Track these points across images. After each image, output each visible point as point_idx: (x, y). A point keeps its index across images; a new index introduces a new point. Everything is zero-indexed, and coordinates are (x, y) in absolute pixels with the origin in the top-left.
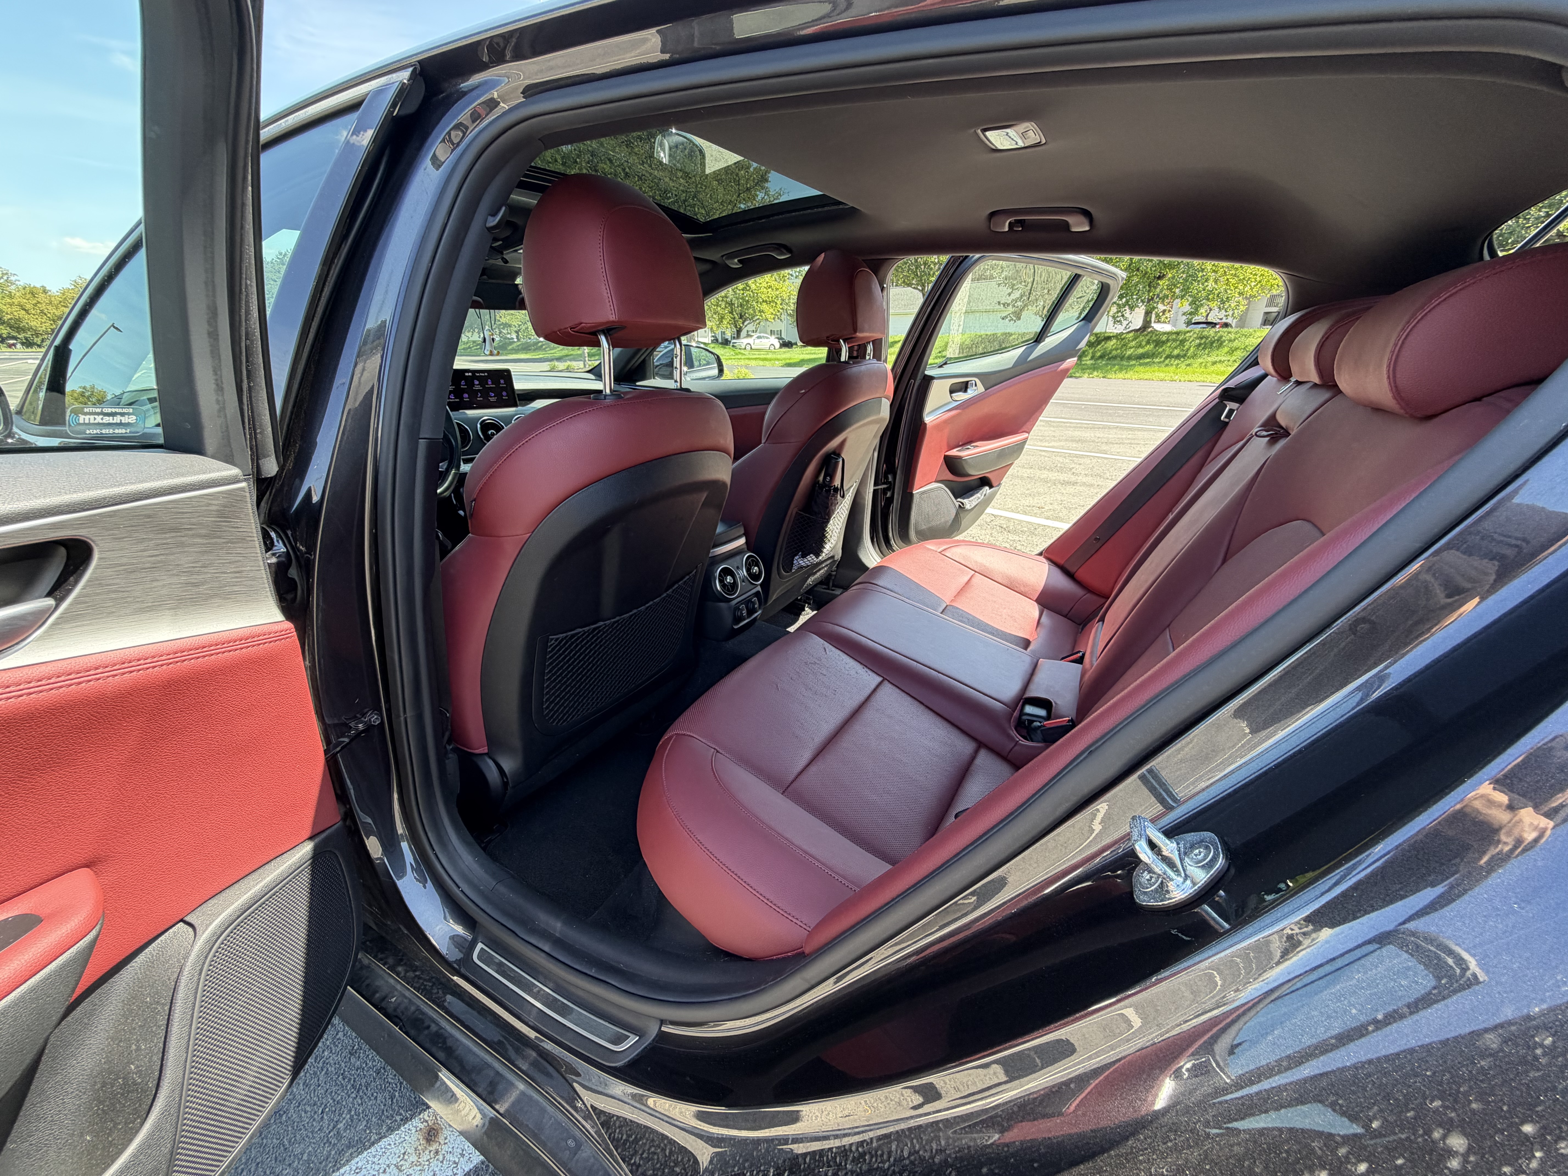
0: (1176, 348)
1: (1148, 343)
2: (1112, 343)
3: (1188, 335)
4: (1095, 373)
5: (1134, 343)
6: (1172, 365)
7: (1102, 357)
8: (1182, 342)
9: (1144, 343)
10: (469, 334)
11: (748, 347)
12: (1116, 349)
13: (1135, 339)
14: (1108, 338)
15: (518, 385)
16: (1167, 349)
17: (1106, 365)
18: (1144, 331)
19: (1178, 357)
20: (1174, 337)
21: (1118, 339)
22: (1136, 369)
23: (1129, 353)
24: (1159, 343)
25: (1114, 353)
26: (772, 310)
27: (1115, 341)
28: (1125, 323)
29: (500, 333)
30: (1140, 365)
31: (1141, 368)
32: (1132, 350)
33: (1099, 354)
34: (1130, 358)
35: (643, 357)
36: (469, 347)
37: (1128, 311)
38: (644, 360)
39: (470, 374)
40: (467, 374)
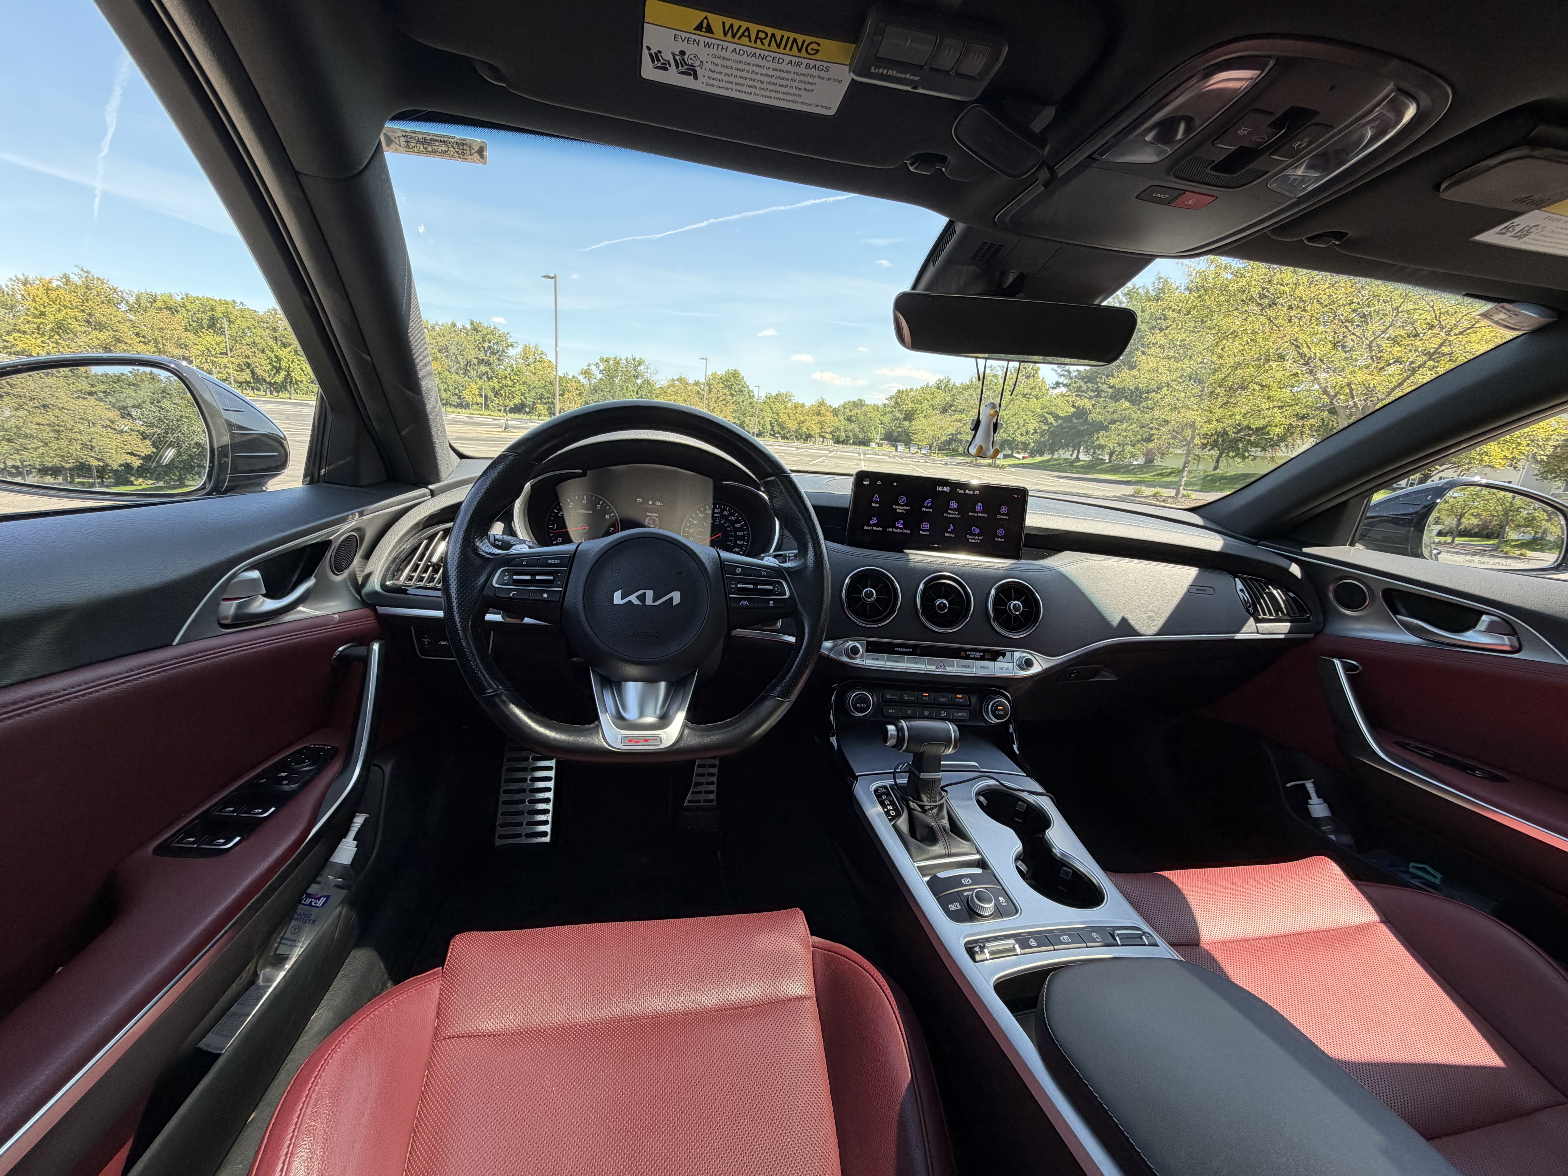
15: (1034, 519)
29: (1094, 453)
35: (1344, 498)
38: (1345, 503)
39: (947, 489)
40: (940, 489)
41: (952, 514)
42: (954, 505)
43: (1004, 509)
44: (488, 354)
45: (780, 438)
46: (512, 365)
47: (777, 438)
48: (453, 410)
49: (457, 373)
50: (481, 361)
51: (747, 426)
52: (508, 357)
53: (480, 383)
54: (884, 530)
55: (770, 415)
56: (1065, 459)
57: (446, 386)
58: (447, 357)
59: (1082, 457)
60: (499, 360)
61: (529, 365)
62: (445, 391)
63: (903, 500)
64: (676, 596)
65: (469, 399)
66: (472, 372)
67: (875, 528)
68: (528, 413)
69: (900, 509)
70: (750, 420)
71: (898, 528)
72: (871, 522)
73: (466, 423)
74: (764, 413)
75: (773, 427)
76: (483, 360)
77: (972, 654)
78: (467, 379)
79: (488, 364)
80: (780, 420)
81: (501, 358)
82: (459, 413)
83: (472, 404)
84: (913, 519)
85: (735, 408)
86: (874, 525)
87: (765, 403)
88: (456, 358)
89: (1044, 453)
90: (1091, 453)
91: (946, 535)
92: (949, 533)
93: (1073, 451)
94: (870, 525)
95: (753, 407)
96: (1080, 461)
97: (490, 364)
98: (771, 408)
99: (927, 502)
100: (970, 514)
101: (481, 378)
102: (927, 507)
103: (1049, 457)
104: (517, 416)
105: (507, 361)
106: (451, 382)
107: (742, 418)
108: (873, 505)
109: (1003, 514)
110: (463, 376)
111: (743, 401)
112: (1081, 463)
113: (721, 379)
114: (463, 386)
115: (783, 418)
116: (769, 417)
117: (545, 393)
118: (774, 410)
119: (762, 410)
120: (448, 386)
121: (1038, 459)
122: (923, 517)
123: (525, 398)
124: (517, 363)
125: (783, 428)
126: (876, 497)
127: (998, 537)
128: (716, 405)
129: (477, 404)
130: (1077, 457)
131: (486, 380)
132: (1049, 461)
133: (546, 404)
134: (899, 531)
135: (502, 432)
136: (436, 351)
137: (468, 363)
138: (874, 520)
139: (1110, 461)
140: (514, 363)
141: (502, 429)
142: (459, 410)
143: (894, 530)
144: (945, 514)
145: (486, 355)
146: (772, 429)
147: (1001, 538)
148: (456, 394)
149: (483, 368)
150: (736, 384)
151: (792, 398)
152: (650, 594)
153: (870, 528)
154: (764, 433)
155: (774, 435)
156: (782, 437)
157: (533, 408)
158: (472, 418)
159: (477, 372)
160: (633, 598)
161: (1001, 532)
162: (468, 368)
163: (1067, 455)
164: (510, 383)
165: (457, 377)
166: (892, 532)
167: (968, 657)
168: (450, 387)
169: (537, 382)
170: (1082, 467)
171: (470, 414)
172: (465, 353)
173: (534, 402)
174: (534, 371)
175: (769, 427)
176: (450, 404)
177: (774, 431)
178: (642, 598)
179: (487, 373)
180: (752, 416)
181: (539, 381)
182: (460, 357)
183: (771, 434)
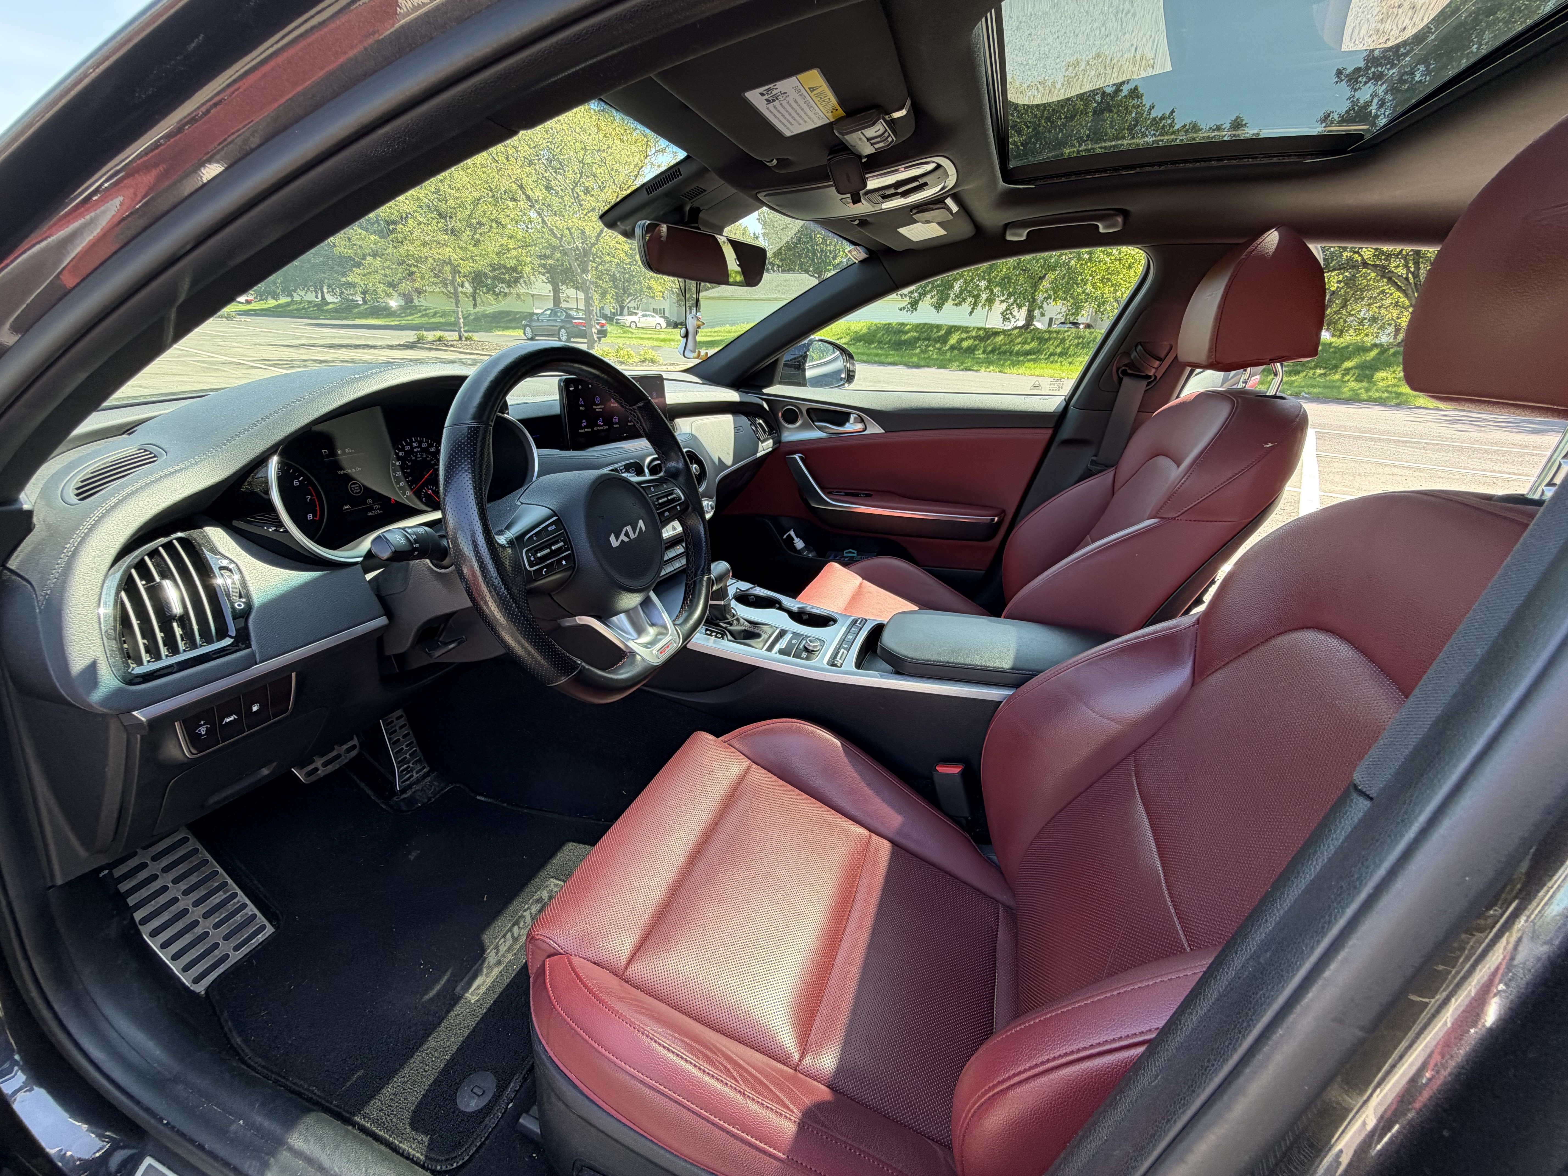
0: (1058, 346)
1: (1033, 340)
2: (1000, 338)
3: (1066, 334)
4: (991, 368)
5: (1019, 340)
6: (1057, 362)
7: (993, 351)
8: (1063, 341)
9: (1029, 340)
10: (302, 293)
11: (633, 325)
12: (1005, 344)
13: (1020, 336)
14: (996, 333)
16: (1051, 347)
17: (1000, 360)
18: (1028, 328)
19: (1061, 355)
20: (1055, 335)
21: (1005, 335)
22: (1026, 364)
23: (1017, 348)
24: (1042, 341)
25: (1004, 348)
26: (660, 288)
27: (1002, 336)
28: (1013, 320)
29: (342, 293)
30: (1029, 361)
31: (1031, 364)
32: (1019, 346)
33: (989, 349)
34: (1018, 354)
36: (304, 308)
37: (1016, 309)
56: (310, 302)
59: (329, 298)
64: (642, 525)
71: (600, 426)
89: (278, 295)
90: (338, 293)
93: (316, 292)
96: (328, 304)
103: (289, 299)
112: (331, 306)
121: (272, 303)
130: (323, 298)
132: (288, 304)
139: (365, 302)
152: (629, 529)
163: (311, 297)
170: (336, 310)
178: (627, 535)
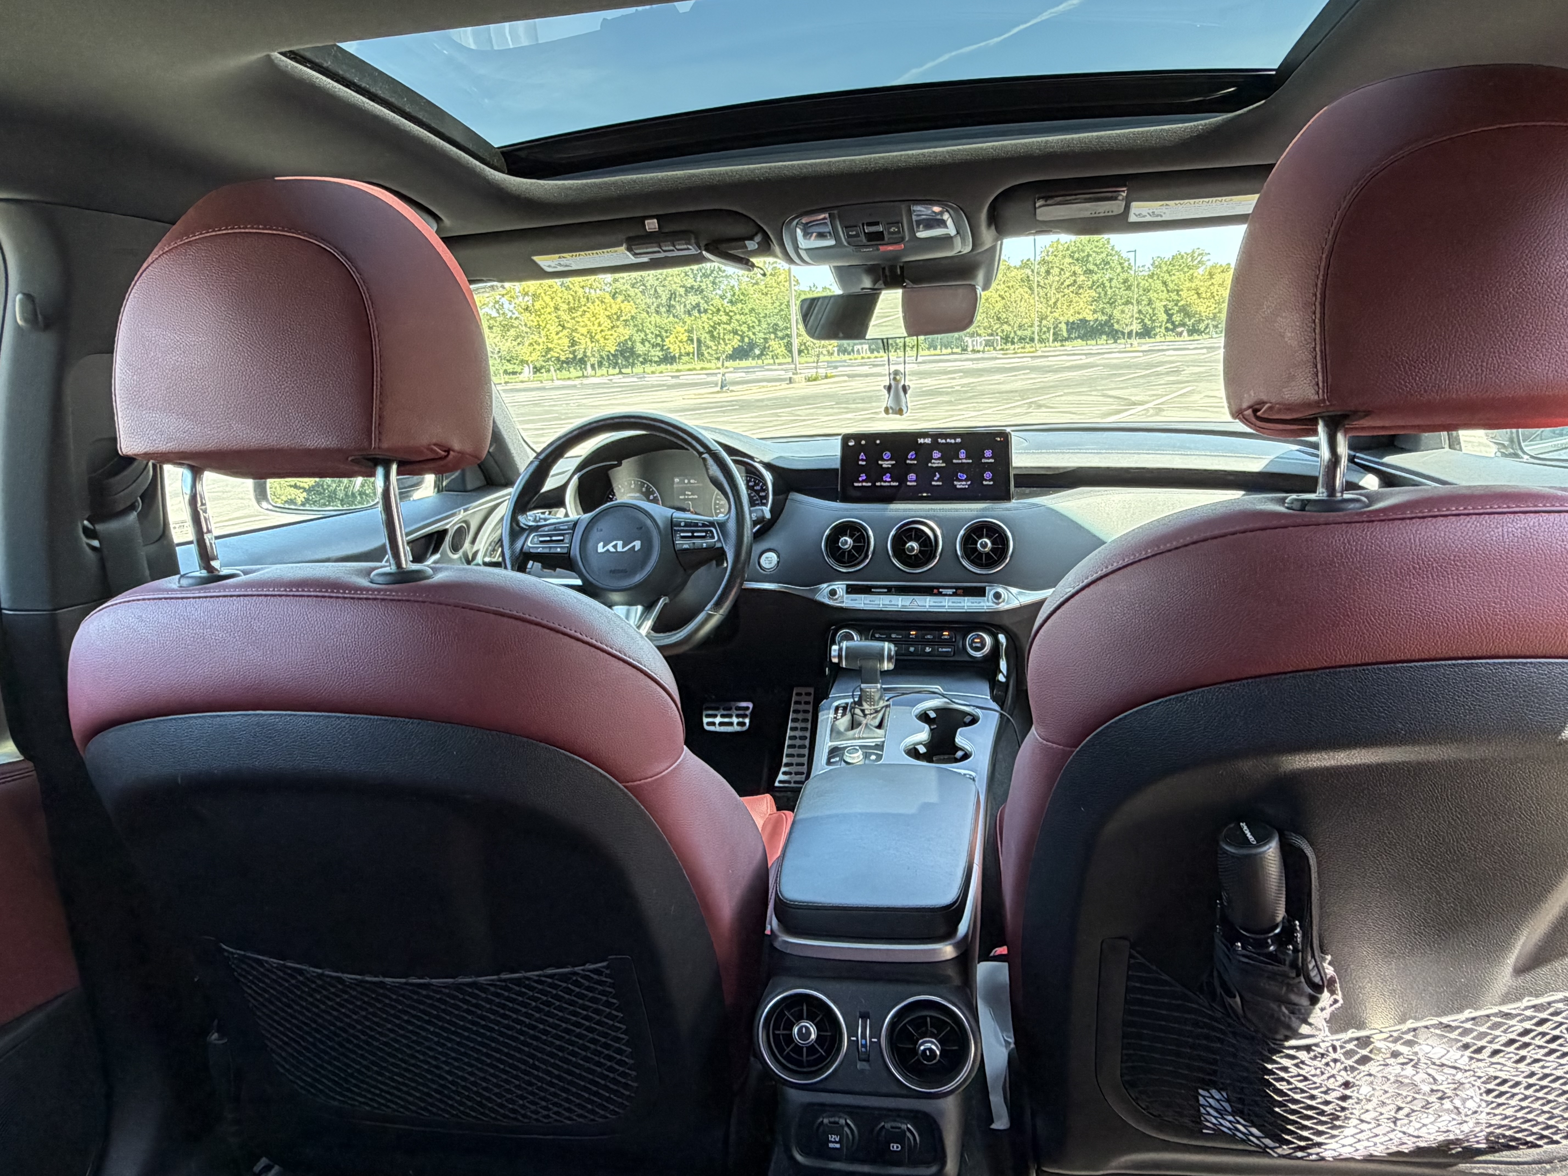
15: (1020, 460)
39: (928, 441)
40: (921, 441)
41: (937, 463)
42: (936, 454)
43: (988, 453)
44: (699, 279)
45: (1185, 333)
46: (733, 287)
47: (1180, 334)
48: (653, 369)
49: (657, 312)
50: (688, 290)
51: (1118, 322)
52: (727, 276)
53: (689, 322)
54: (874, 484)
55: (1164, 295)
57: (642, 335)
58: (643, 292)
60: (714, 283)
61: (757, 283)
62: (643, 342)
63: (887, 455)
64: (637, 544)
65: (674, 350)
66: (678, 307)
67: (864, 484)
68: (759, 357)
69: (886, 464)
70: (1123, 312)
71: (886, 481)
72: (860, 479)
73: (670, 387)
74: (1152, 294)
75: (1170, 316)
76: (692, 287)
77: (944, 591)
78: (671, 318)
79: (700, 291)
80: (1182, 303)
81: (717, 281)
82: (661, 372)
83: (681, 355)
84: (900, 472)
85: (1094, 294)
86: (863, 481)
87: (1151, 276)
88: (656, 291)
91: (933, 483)
92: (937, 481)
94: (859, 482)
95: (1129, 288)
97: (702, 291)
98: (1165, 283)
99: (911, 455)
100: (954, 461)
101: (690, 315)
102: (911, 459)
104: (744, 363)
105: (726, 282)
106: (650, 328)
107: (1108, 310)
108: (860, 463)
109: (988, 458)
110: (665, 315)
111: (1111, 280)
113: (1068, 249)
114: (666, 331)
115: (1188, 296)
116: (1161, 300)
117: (780, 323)
118: (1171, 286)
119: (1147, 290)
120: (646, 335)
122: (910, 469)
123: (754, 334)
124: (740, 283)
125: (1188, 315)
126: (862, 456)
127: (986, 480)
128: (1059, 296)
129: (688, 354)
131: (697, 315)
133: (782, 338)
134: (887, 484)
135: (718, 392)
136: (629, 287)
137: (673, 295)
138: (863, 477)
140: (736, 284)
141: (718, 389)
142: (663, 367)
143: (883, 484)
144: (930, 465)
145: (695, 281)
146: (1170, 319)
147: (990, 480)
148: (658, 345)
149: (693, 299)
150: (1097, 253)
151: (1205, 258)
152: (620, 543)
153: (860, 484)
154: (1153, 328)
155: (1172, 330)
156: (1188, 331)
157: (765, 348)
158: (678, 377)
159: (685, 306)
160: (610, 547)
161: (988, 475)
162: (673, 302)
164: (725, 318)
165: (658, 318)
166: (881, 486)
167: (940, 594)
168: (649, 337)
169: (769, 306)
171: (678, 371)
172: (666, 283)
173: (765, 339)
174: (765, 290)
175: (1164, 317)
176: (651, 361)
177: (1173, 323)
178: (615, 546)
179: (698, 305)
180: (1127, 303)
181: (773, 303)
182: (660, 290)
183: (1167, 329)
